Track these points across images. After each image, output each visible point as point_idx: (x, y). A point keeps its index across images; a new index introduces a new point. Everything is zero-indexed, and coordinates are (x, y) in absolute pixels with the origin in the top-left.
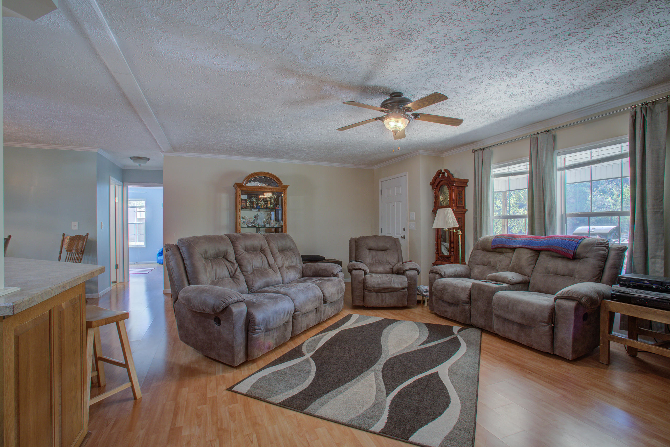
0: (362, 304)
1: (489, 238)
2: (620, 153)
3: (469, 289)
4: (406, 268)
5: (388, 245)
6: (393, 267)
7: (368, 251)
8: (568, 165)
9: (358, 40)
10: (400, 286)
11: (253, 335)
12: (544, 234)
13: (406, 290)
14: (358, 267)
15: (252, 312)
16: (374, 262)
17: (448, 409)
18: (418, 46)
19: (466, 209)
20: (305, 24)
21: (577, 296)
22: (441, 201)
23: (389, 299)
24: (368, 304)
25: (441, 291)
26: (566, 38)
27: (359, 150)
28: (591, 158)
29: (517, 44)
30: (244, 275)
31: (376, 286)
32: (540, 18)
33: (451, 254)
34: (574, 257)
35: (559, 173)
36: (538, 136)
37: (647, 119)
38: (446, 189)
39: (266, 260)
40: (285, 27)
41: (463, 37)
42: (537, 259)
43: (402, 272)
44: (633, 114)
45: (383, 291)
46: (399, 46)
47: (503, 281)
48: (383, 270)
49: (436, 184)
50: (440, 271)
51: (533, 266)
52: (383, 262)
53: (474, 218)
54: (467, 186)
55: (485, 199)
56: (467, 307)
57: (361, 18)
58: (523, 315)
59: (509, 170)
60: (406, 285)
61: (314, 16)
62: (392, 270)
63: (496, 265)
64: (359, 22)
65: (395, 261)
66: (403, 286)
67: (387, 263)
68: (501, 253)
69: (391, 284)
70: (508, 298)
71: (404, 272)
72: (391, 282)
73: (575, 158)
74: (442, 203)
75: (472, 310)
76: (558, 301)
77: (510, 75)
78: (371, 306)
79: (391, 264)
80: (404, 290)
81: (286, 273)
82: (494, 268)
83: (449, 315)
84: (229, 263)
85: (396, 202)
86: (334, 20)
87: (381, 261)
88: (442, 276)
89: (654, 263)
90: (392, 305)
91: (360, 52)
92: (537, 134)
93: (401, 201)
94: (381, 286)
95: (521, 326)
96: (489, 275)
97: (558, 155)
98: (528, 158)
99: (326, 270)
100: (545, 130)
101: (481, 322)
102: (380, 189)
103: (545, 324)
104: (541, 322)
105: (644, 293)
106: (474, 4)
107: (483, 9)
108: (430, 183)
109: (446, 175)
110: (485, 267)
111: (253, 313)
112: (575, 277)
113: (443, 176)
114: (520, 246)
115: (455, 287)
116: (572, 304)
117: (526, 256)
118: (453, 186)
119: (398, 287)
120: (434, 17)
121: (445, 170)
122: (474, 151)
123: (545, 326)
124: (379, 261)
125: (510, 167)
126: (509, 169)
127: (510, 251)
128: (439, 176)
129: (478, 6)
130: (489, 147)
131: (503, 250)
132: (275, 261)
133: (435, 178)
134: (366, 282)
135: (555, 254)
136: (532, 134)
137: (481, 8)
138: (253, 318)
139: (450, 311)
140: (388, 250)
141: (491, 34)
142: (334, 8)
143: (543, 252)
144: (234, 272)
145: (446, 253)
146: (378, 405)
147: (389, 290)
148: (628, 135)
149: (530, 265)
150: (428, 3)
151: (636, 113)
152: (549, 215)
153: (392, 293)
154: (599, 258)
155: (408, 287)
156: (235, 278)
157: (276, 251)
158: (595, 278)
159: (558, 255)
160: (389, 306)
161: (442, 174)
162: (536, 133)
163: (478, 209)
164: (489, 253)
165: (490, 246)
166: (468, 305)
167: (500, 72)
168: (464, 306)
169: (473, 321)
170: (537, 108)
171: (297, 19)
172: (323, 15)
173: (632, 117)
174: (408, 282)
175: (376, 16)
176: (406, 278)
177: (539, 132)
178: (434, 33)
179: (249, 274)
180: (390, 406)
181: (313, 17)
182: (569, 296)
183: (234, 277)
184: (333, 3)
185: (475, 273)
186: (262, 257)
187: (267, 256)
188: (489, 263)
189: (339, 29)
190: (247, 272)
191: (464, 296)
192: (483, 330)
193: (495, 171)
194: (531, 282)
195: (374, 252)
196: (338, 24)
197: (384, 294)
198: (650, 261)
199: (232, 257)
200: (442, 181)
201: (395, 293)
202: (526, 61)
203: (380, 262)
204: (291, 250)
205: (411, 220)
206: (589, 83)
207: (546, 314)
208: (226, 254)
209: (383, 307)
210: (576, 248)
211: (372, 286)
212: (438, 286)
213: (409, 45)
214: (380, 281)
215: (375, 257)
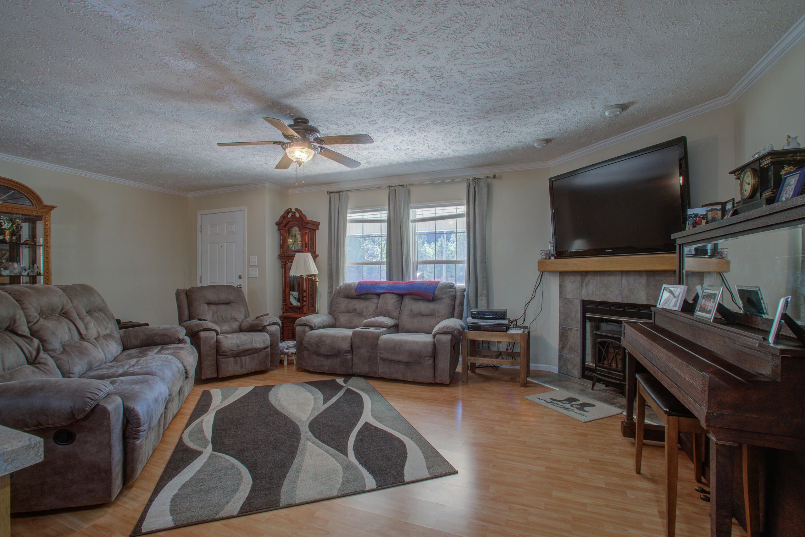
0: (215, 375)
1: (352, 285)
2: (455, 213)
3: (349, 338)
4: (266, 323)
5: (232, 298)
6: (240, 324)
7: (206, 305)
8: (420, 218)
9: (320, 57)
10: (262, 346)
11: (137, 442)
12: (401, 279)
13: (269, 349)
14: (207, 327)
15: (133, 406)
16: (216, 319)
17: (407, 447)
18: (367, 85)
19: (317, 254)
20: (282, 17)
21: (451, 330)
22: (289, 244)
23: (249, 363)
24: (222, 375)
25: (317, 344)
26: (465, 120)
27: (190, 170)
28: (435, 215)
29: (435, 112)
30: (52, 357)
31: (234, 349)
32: (463, 100)
33: (303, 304)
34: (432, 299)
35: (411, 224)
36: (397, 188)
37: (477, 190)
38: (295, 230)
39: (75, 329)
40: (255, 7)
41: (407, 93)
42: (401, 303)
43: (261, 328)
44: (468, 185)
45: (243, 355)
46: (352, 78)
47: (379, 326)
48: (228, 329)
49: (283, 224)
50: (310, 322)
51: (399, 309)
52: (227, 318)
53: (328, 264)
54: (319, 229)
55: (342, 244)
56: (349, 356)
57: (344, 41)
58: (411, 353)
59: (363, 217)
60: (269, 343)
61: (302, 15)
62: (240, 328)
63: (363, 312)
64: (339, 42)
65: (242, 316)
66: (266, 345)
67: (232, 319)
68: (366, 299)
69: (252, 343)
70: (393, 340)
71: (263, 329)
72: (252, 341)
73: (424, 212)
74: (291, 246)
75: (354, 358)
76: (437, 336)
77: (411, 133)
78: (228, 375)
79: (238, 321)
80: (267, 350)
81: (106, 346)
82: (361, 315)
83: (326, 369)
84: (20, 338)
85: (226, 243)
86: (317, 29)
87: (225, 317)
88: (312, 328)
89: (481, 300)
90: (253, 370)
91: (309, 68)
92: (396, 186)
93: (235, 242)
94: (241, 348)
95: (407, 364)
96: (364, 321)
97: (411, 208)
98: (387, 207)
99: (167, 335)
100: (402, 184)
101: (365, 369)
102: (199, 224)
103: (429, 358)
104: (426, 357)
105: (487, 322)
106: (436, 73)
107: (439, 79)
108: (276, 222)
109: (297, 215)
110: (351, 314)
111: (134, 408)
112: (436, 316)
113: (293, 216)
114: (386, 291)
115: (333, 337)
116: (449, 337)
117: (390, 301)
118: (307, 228)
119: (260, 346)
120: (402, 68)
121: (296, 209)
122: (329, 193)
123: (429, 360)
124: (222, 317)
125: (364, 214)
126: (363, 215)
127: (375, 296)
128: (288, 215)
129: (437, 75)
130: (346, 191)
131: (369, 296)
132: (87, 329)
133: (284, 217)
134: (221, 345)
135: (417, 297)
136: (391, 185)
137: (437, 78)
138: (136, 415)
139: (327, 364)
140: (231, 304)
141: (426, 98)
142: (330, 19)
143: (407, 296)
144: (34, 354)
145: (295, 303)
146: (347, 467)
147: (250, 352)
148: (465, 200)
149: (397, 309)
150: (408, 57)
151: (470, 184)
152: (406, 262)
153: (253, 355)
154: (452, 299)
155: (270, 345)
156: (39, 363)
157: (83, 312)
158: (450, 315)
159: (420, 298)
160: (250, 371)
161: (292, 213)
162: (394, 185)
163: (334, 255)
164: (352, 300)
165: (353, 293)
166: (349, 354)
167: (407, 129)
168: (346, 356)
169: (355, 370)
170: (406, 164)
171: (279, 7)
172: (311, 19)
173: (468, 186)
174: (271, 340)
175: (359, 45)
176: (268, 335)
177: (397, 184)
178: (390, 80)
179: (59, 353)
180: (360, 463)
181: (299, 15)
182: (446, 330)
183: (36, 362)
184: (333, 15)
185: (341, 322)
186: (68, 324)
187: (76, 323)
188: (355, 310)
189: (313, 39)
190: (53, 351)
191: (346, 346)
192: (366, 377)
193: (351, 216)
194: (400, 324)
195: (214, 307)
196: (317, 35)
197: (243, 358)
198: (479, 298)
199: (24, 329)
200: (290, 221)
201: (256, 355)
202: (431, 126)
203: (223, 319)
204: (100, 310)
205: (250, 266)
206: (452, 154)
207: (430, 349)
208: (12, 323)
209: (243, 374)
210: (434, 291)
211: (230, 349)
212: (311, 339)
213: (361, 81)
214: (238, 342)
215: (216, 313)
